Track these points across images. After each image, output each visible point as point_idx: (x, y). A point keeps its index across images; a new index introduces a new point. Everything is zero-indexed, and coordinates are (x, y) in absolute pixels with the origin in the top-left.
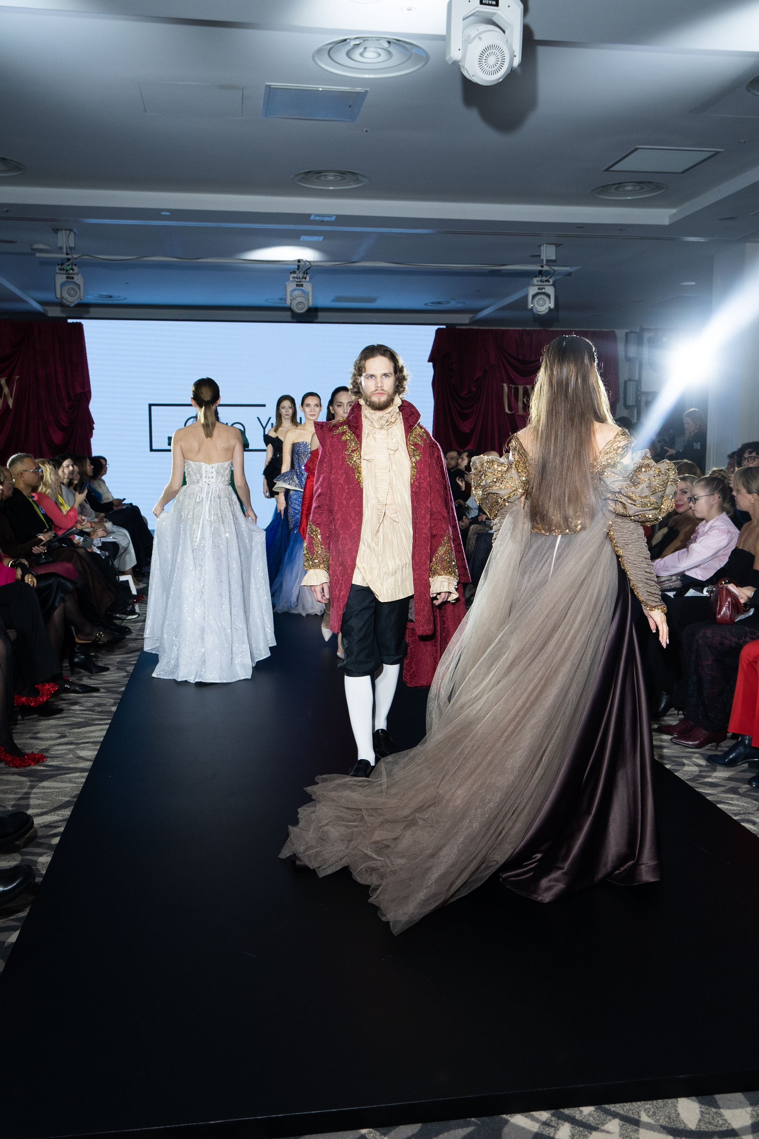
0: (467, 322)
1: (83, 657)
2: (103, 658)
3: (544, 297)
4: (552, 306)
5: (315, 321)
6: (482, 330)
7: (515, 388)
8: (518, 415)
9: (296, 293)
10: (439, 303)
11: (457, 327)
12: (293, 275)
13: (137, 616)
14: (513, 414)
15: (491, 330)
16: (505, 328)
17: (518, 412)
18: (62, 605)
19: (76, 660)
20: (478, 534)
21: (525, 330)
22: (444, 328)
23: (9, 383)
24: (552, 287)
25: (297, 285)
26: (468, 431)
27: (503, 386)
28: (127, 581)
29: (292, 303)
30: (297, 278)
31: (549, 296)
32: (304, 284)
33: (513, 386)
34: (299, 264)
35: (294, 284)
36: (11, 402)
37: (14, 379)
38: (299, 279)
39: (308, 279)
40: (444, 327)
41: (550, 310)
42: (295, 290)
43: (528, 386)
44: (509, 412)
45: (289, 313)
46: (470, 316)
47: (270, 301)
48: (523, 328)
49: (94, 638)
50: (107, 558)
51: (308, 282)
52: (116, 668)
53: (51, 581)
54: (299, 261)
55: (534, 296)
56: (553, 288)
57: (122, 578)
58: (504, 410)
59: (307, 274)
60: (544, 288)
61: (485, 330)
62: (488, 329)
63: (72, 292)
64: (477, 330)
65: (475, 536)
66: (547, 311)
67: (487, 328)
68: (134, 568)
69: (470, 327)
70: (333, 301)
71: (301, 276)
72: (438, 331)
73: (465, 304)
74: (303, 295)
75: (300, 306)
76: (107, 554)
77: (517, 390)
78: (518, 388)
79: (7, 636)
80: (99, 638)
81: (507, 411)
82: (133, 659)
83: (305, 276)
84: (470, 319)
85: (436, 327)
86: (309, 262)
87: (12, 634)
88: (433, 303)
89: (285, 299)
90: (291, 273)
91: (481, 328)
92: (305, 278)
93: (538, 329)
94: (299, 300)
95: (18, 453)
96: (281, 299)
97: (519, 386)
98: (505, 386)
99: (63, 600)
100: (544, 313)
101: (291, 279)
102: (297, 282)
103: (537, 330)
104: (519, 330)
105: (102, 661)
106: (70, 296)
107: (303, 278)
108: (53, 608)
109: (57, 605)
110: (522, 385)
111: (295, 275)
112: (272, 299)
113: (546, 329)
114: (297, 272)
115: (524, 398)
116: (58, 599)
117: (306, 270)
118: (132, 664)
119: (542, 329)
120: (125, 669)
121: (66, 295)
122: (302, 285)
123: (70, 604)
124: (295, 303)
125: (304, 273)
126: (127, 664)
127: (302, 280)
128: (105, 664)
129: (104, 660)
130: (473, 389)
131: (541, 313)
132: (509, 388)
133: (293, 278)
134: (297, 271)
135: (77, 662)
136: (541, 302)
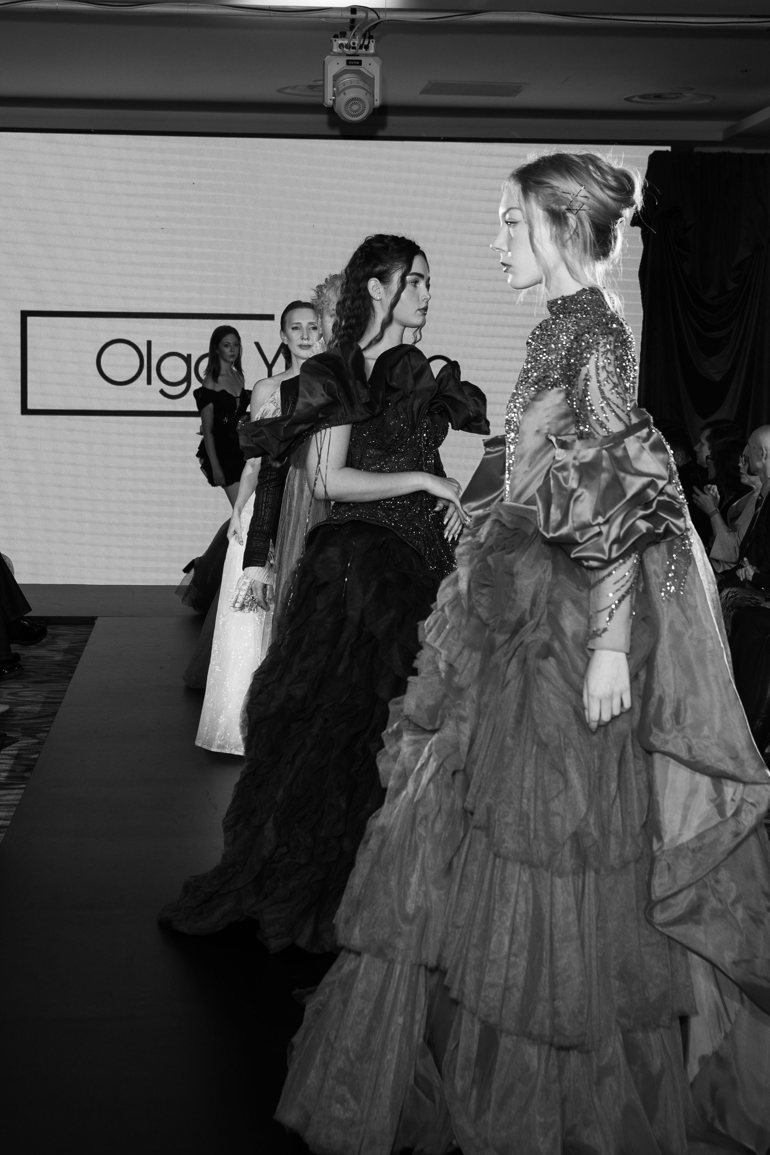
0: (719, 137)
5: (381, 133)
9: (347, 79)
10: (658, 96)
11: (697, 149)
12: (340, 41)
22: (667, 151)
25: (348, 63)
26: (718, 378)
29: (338, 99)
30: (348, 46)
32: (365, 60)
34: (353, 16)
35: (343, 61)
38: (354, 48)
39: (372, 50)
40: (669, 148)
42: (344, 72)
45: (323, 118)
46: (726, 124)
47: (288, 91)
51: (373, 55)
54: (353, 10)
59: (371, 37)
61: (759, 155)
62: (766, 154)
64: (741, 156)
65: (732, 613)
67: (762, 151)
69: (726, 149)
70: (425, 91)
71: (357, 42)
72: (654, 158)
73: (714, 98)
74: (361, 84)
75: (355, 107)
83: (366, 43)
84: (726, 131)
85: (651, 149)
86: (373, 10)
88: (643, 97)
89: (322, 88)
90: (336, 36)
91: (750, 151)
92: (367, 47)
94: (352, 93)
96: (311, 87)
101: (336, 49)
102: (348, 55)
107: (361, 48)
111: (345, 42)
112: (294, 88)
114: (350, 34)
117: (369, 30)
122: (360, 63)
124: (343, 100)
125: (364, 36)
127: (360, 51)
130: (732, 286)
133: (341, 46)
134: (348, 33)
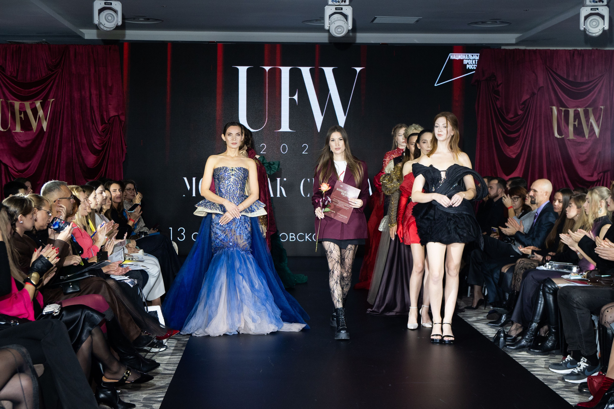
1: (109, 392)
2: (129, 394)
3: (597, 18)
4: (607, 27)
6: (530, 50)
7: (565, 111)
8: (569, 140)
9: (335, 16)
11: (503, 47)
13: (164, 349)
14: (563, 138)
15: (540, 50)
16: (555, 48)
17: (569, 137)
18: (89, 338)
19: (102, 396)
20: (526, 269)
21: (576, 50)
23: (44, 106)
24: (606, 7)
25: (336, 9)
26: (514, 156)
27: (552, 109)
28: (156, 312)
29: (331, 26)
30: (336, 1)
31: (603, 17)
32: (344, 8)
33: (563, 109)
35: (333, 8)
36: (45, 125)
37: (50, 101)
38: (339, 2)
41: (604, 31)
42: (334, 13)
43: (579, 109)
44: (558, 137)
45: (325, 35)
46: (517, 35)
48: (574, 48)
49: (121, 377)
50: (136, 286)
51: (348, 5)
52: (142, 405)
53: (79, 313)
55: (586, 18)
56: (608, 9)
57: (151, 309)
58: (553, 134)
60: (598, 9)
61: (533, 50)
62: (536, 50)
63: (110, 18)
64: (524, 51)
66: (601, 32)
67: (534, 48)
68: (162, 297)
69: (517, 47)
74: (342, 18)
76: (136, 282)
77: (567, 113)
78: (569, 111)
79: (34, 372)
80: (126, 377)
81: (556, 135)
82: (160, 396)
84: (517, 39)
87: (40, 369)
91: (528, 48)
92: (345, 1)
93: (590, 48)
94: (338, 23)
95: (51, 180)
97: (569, 109)
98: (555, 109)
99: (90, 333)
100: (597, 34)
101: (330, 3)
102: (336, 5)
103: (589, 50)
104: (570, 50)
105: (128, 396)
106: (107, 21)
108: (80, 342)
109: (84, 337)
110: (573, 107)
113: (599, 48)
115: (575, 121)
116: (85, 331)
118: (159, 401)
119: (595, 48)
120: (151, 406)
121: (103, 21)
122: (342, 9)
123: (97, 338)
124: (333, 26)
126: (153, 401)
127: (341, 3)
128: (131, 401)
129: (129, 395)
130: (520, 112)
131: (594, 35)
132: (559, 111)
133: (332, 1)
135: (103, 398)
136: (594, 23)
